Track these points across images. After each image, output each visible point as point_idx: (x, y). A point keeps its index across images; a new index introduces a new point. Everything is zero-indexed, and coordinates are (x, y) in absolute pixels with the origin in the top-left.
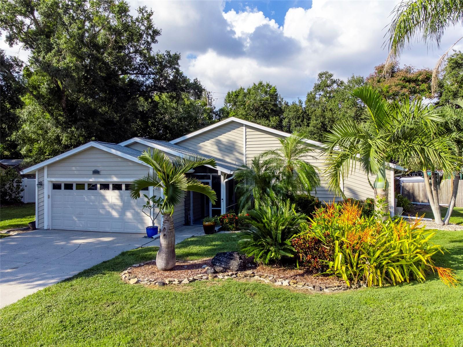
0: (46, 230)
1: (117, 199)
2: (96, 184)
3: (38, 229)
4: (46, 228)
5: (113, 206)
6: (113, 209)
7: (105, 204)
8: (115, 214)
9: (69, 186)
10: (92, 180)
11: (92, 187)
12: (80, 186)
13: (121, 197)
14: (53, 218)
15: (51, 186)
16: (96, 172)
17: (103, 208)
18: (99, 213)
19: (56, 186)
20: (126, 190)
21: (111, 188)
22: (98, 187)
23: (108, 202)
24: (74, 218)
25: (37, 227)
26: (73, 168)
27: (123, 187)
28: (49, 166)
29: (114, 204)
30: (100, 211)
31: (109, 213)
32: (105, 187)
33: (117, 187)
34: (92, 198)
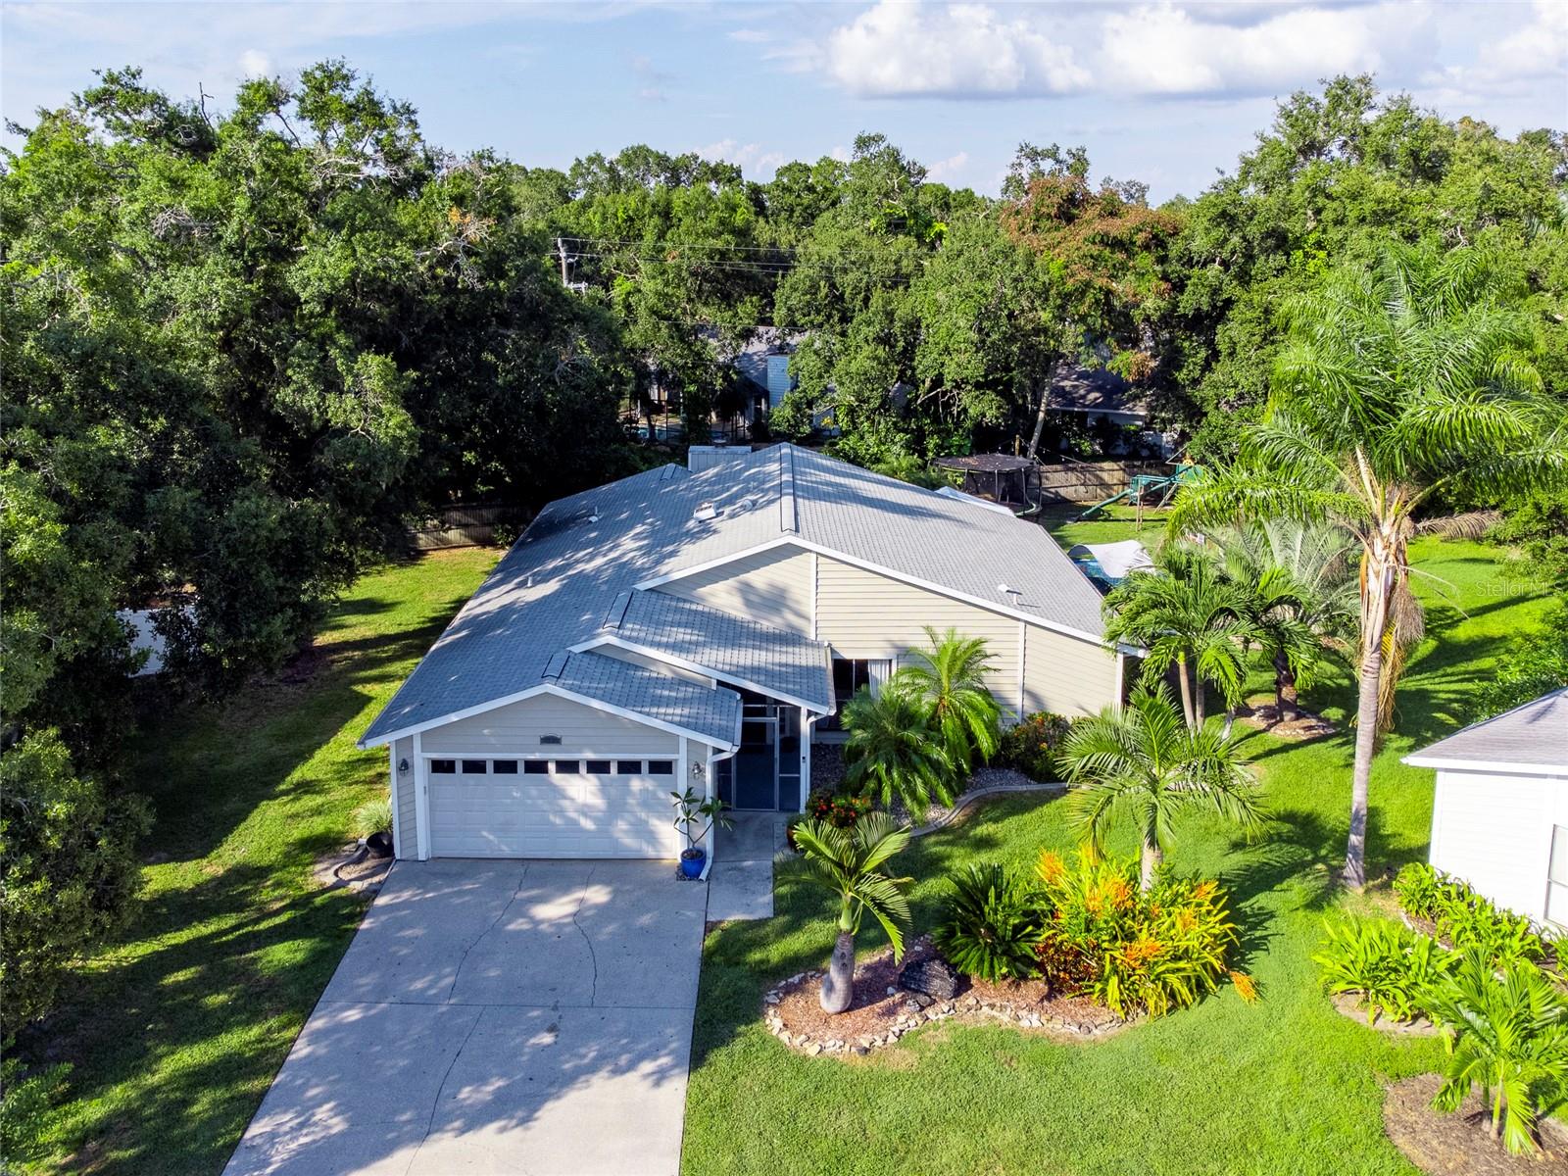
0: (423, 861)
1: (592, 793)
2: (547, 763)
3: (400, 860)
4: (422, 857)
5: (585, 810)
6: (585, 815)
7: (566, 803)
8: (587, 824)
9: (474, 767)
10: (537, 755)
11: (537, 767)
12: (506, 767)
13: (604, 789)
14: (433, 833)
15: (428, 767)
16: (551, 740)
17: (561, 812)
18: (549, 823)
19: (441, 767)
20: (620, 772)
21: (583, 769)
22: (552, 767)
23: (572, 800)
24: (485, 834)
25: (398, 856)
26: (486, 731)
27: (614, 768)
28: (423, 734)
29: (585, 805)
30: (552, 818)
31: (575, 823)
32: (568, 767)
33: (598, 767)
34: (534, 792)
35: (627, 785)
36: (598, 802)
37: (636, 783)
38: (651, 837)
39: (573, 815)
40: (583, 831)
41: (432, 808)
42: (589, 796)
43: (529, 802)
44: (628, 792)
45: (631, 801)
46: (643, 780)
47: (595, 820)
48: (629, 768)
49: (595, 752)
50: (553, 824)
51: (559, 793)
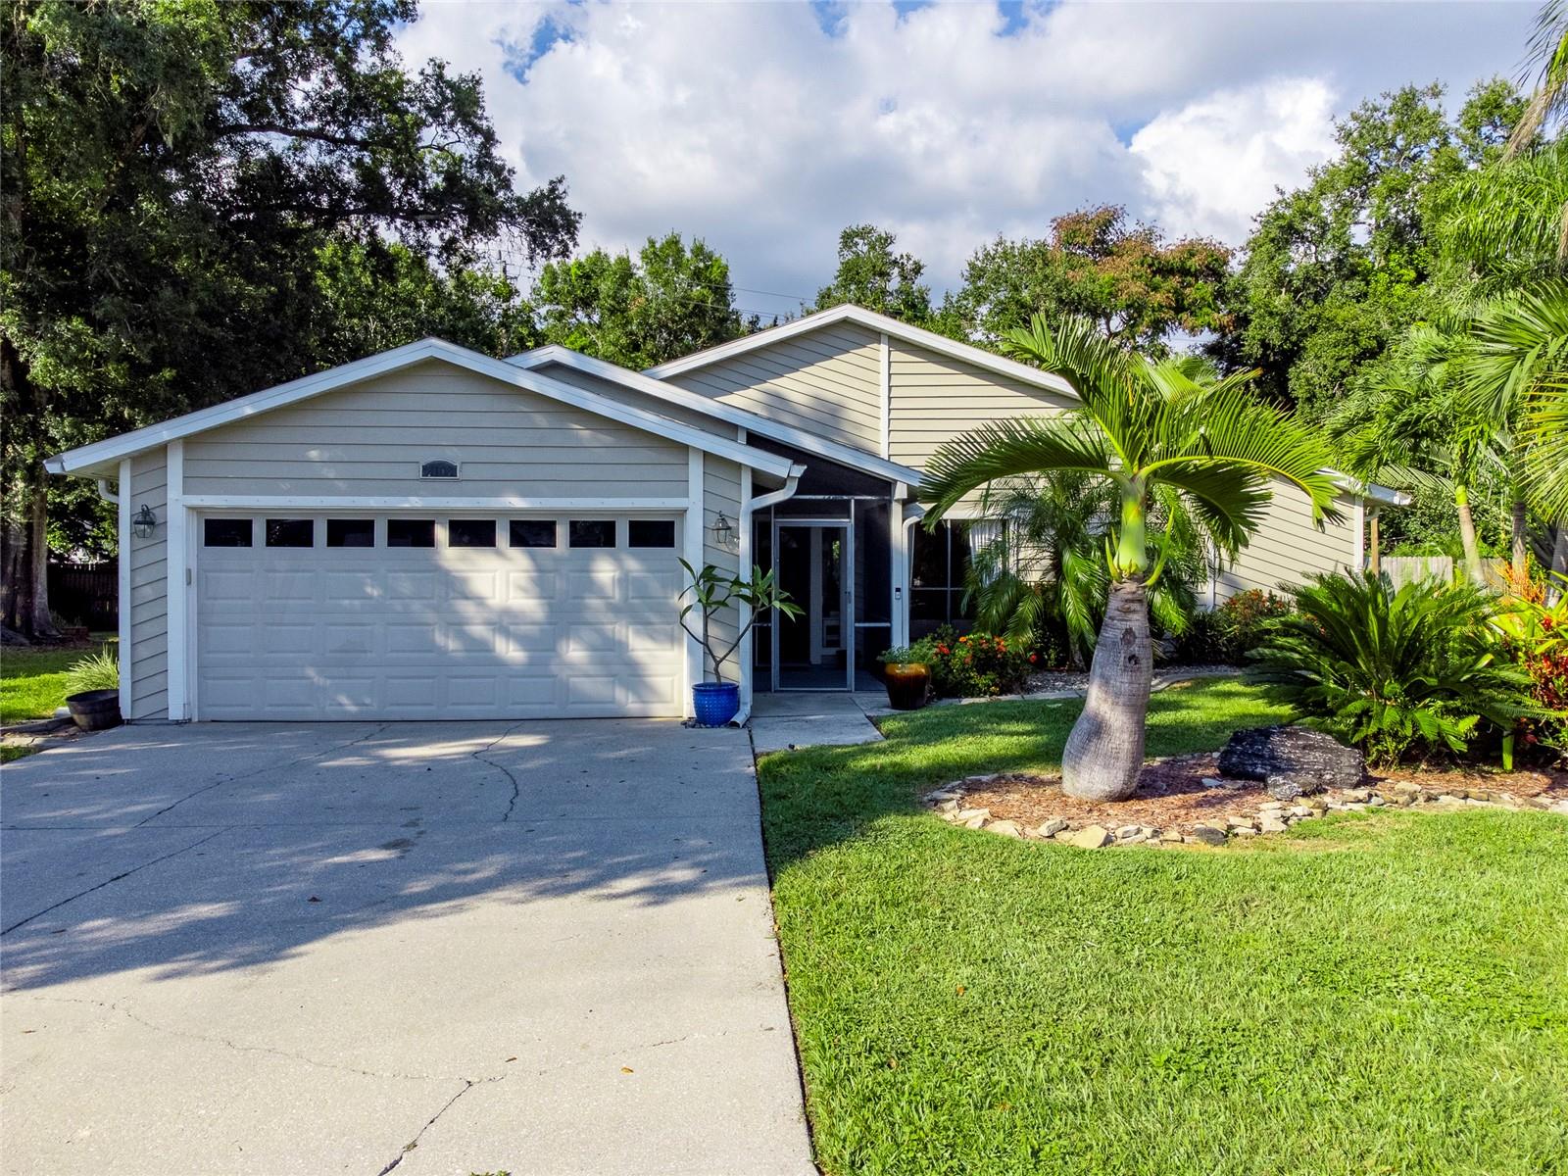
0: (178, 723)
1: (524, 590)
2: (432, 523)
3: (129, 722)
4: (176, 713)
5: (505, 622)
6: (506, 633)
7: (467, 608)
8: (510, 651)
9: (291, 533)
10: (413, 503)
11: (413, 533)
12: (349, 532)
13: (542, 584)
14: (204, 670)
15: (197, 532)
16: (439, 470)
17: (457, 625)
18: (433, 648)
19: (225, 532)
20: (573, 544)
21: (502, 537)
22: (442, 534)
23: (479, 601)
24: (311, 672)
25: (126, 712)
26: (314, 454)
27: (562, 533)
28: (190, 442)
29: (506, 612)
30: (439, 639)
31: (483, 647)
32: (474, 533)
33: (531, 533)
34: (405, 586)
35: (586, 570)
36: (528, 605)
37: (605, 568)
38: (632, 675)
39: (478, 630)
40: (499, 663)
41: (204, 619)
42: (512, 594)
43: (398, 605)
44: (590, 586)
45: (594, 602)
46: (617, 560)
47: (524, 641)
48: (593, 534)
49: (523, 495)
50: (443, 651)
51: (454, 587)
